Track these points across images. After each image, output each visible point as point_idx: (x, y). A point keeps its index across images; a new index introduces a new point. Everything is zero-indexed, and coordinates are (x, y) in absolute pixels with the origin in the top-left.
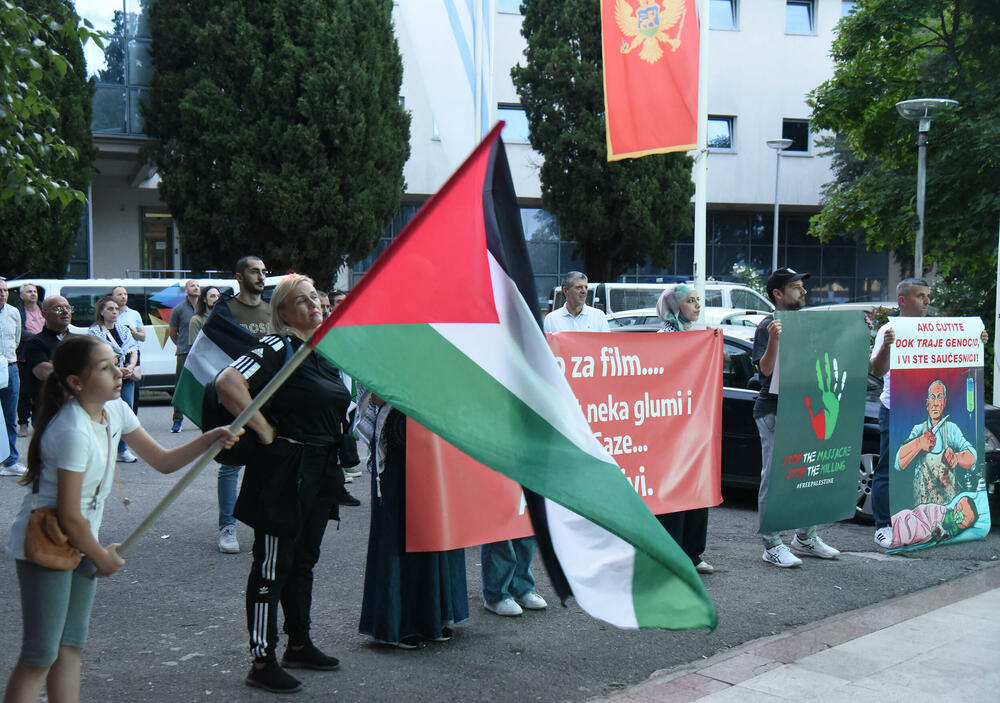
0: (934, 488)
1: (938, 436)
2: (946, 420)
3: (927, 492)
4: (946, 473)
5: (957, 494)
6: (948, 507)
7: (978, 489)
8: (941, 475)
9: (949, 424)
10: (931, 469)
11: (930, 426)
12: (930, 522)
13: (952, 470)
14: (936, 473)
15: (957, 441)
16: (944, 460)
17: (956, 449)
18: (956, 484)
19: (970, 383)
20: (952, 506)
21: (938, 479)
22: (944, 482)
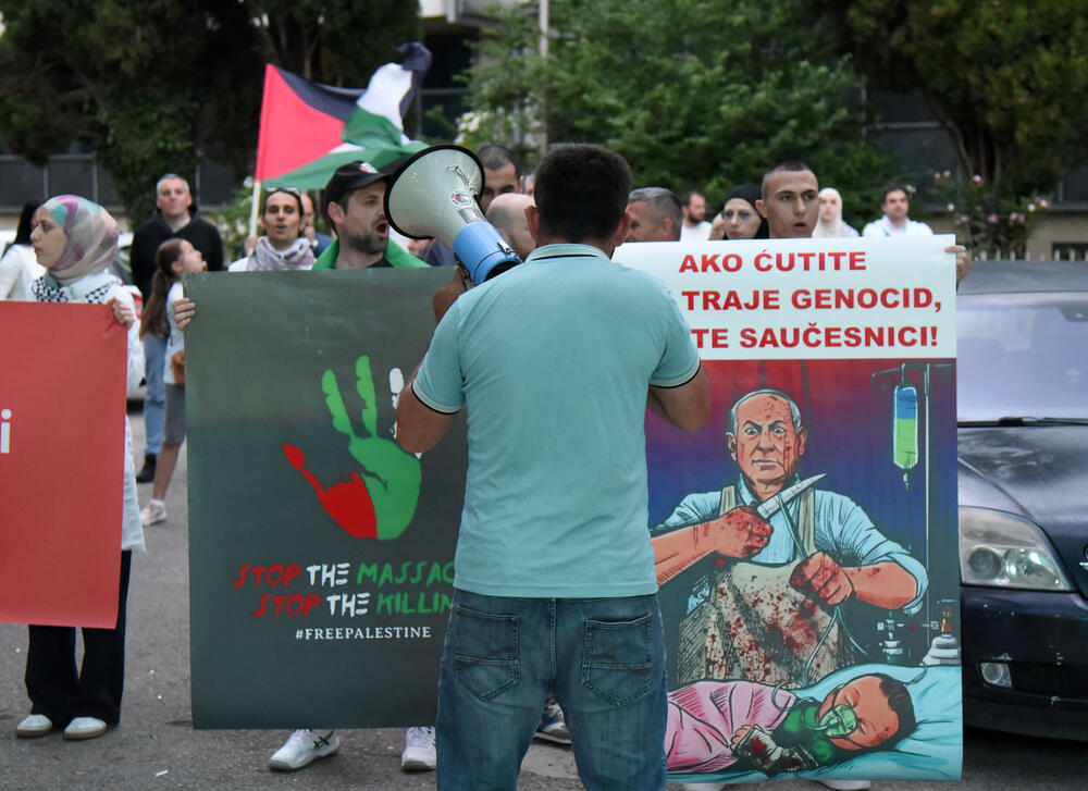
0: (755, 645)
1: (780, 525)
2: (815, 486)
3: (731, 656)
4: (804, 613)
5: (841, 667)
6: (803, 695)
7: (927, 660)
8: (787, 619)
9: (825, 497)
10: (749, 600)
11: (748, 498)
12: (729, 722)
13: (830, 610)
14: (766, 611)
15: (849, 537)
16: (798, 580)
17: (846, 557)
18: (843, 642)
19: (906, 399)
20: (819, 693)
21: (774, 626)
22: (798, 635)
